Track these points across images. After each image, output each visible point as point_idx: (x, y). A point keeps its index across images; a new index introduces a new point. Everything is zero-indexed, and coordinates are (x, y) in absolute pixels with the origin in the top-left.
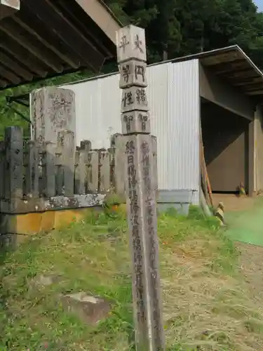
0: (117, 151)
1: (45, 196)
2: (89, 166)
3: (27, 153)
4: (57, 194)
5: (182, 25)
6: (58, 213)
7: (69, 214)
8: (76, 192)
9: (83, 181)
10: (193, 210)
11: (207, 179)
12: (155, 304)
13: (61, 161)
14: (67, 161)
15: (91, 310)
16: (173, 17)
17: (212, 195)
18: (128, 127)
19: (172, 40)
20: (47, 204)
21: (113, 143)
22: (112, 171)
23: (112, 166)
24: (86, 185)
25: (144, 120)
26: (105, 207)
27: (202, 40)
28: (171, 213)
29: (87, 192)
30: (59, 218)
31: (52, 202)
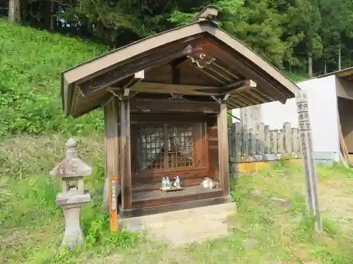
0: (287, 131)
1: (251, 155)
2: (272, 139)
3: (242, 134)
4: (257, 154)
5: (322, 38)
6: (257, 163)
7: (262, 164)
8: (266, 153)
9: (269, 147)
10: (335, 164)
11: (344, 145)
12: (316, 195)
13: (257, 138)
14: (261, 137)
15: (283, 204)
16: (315, 34)
17: (348, 155)
18: (302, 127)
19: (316, 49)
20: (252, 159)
21: (284, 127)
22: (284, 142)
23: (284, 139)
24: (271, 149)
25: (308, 124)
26: (281, 160)
27: (340, 45)
28: (320, 165)
29: (271, 153)
30: (258, 166)
31: (254, 158)
